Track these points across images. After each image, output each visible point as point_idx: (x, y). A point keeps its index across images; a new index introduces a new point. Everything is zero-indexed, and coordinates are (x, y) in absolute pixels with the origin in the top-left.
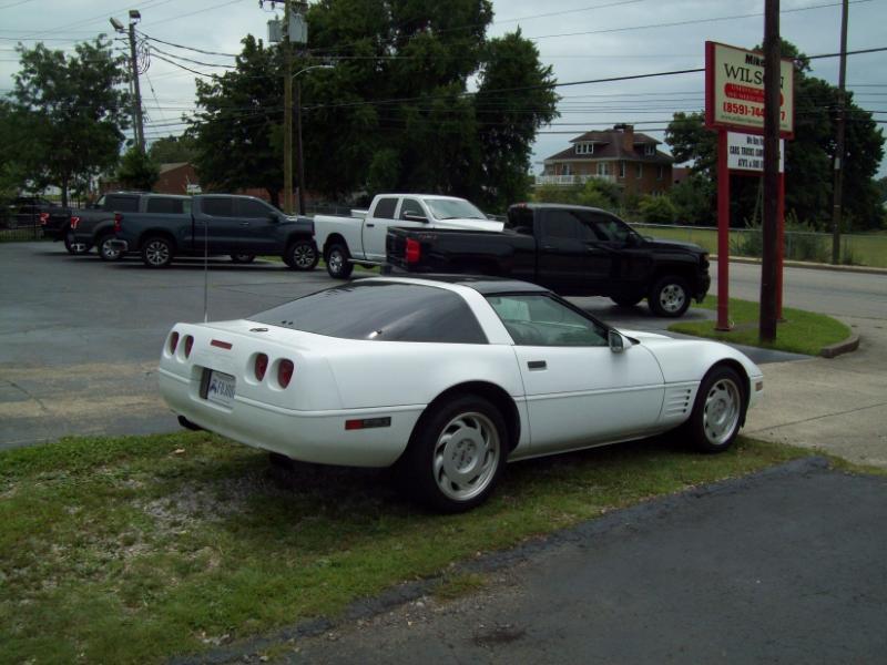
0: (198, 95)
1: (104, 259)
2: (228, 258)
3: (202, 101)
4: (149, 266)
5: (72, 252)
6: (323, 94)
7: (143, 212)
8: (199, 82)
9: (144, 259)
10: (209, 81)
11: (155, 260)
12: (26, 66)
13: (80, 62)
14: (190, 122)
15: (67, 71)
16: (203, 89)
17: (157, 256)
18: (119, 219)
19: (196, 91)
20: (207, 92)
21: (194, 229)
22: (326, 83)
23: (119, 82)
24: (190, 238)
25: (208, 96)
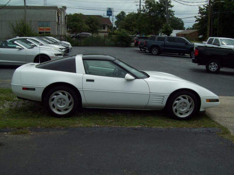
0: (199, 11)
1: (146, 52)
2: (178, 54)
3: (200, 13)
4: (153, 55)
5: (141, 50)
6: (228, 10)
7: (156, 41)
8: (200, 7)
9: (151, 53)
10: (202, 7)
11: (154, 53)
12: (146, 4)
13: (159, 3)
14: (197, 18)
15: (156, 5)
16: (201, 9)
17: (155, 52)
18: (146, 42)
19: (199, 10)
20: (202, 10)
21: (165, 45)
22: (229, 6)
23: (169, 7)
24: (163, 48)
25: (202, 11)
